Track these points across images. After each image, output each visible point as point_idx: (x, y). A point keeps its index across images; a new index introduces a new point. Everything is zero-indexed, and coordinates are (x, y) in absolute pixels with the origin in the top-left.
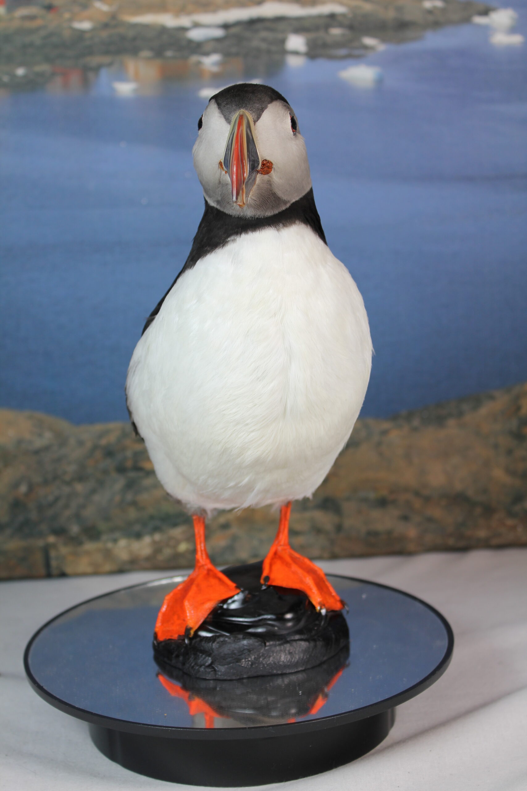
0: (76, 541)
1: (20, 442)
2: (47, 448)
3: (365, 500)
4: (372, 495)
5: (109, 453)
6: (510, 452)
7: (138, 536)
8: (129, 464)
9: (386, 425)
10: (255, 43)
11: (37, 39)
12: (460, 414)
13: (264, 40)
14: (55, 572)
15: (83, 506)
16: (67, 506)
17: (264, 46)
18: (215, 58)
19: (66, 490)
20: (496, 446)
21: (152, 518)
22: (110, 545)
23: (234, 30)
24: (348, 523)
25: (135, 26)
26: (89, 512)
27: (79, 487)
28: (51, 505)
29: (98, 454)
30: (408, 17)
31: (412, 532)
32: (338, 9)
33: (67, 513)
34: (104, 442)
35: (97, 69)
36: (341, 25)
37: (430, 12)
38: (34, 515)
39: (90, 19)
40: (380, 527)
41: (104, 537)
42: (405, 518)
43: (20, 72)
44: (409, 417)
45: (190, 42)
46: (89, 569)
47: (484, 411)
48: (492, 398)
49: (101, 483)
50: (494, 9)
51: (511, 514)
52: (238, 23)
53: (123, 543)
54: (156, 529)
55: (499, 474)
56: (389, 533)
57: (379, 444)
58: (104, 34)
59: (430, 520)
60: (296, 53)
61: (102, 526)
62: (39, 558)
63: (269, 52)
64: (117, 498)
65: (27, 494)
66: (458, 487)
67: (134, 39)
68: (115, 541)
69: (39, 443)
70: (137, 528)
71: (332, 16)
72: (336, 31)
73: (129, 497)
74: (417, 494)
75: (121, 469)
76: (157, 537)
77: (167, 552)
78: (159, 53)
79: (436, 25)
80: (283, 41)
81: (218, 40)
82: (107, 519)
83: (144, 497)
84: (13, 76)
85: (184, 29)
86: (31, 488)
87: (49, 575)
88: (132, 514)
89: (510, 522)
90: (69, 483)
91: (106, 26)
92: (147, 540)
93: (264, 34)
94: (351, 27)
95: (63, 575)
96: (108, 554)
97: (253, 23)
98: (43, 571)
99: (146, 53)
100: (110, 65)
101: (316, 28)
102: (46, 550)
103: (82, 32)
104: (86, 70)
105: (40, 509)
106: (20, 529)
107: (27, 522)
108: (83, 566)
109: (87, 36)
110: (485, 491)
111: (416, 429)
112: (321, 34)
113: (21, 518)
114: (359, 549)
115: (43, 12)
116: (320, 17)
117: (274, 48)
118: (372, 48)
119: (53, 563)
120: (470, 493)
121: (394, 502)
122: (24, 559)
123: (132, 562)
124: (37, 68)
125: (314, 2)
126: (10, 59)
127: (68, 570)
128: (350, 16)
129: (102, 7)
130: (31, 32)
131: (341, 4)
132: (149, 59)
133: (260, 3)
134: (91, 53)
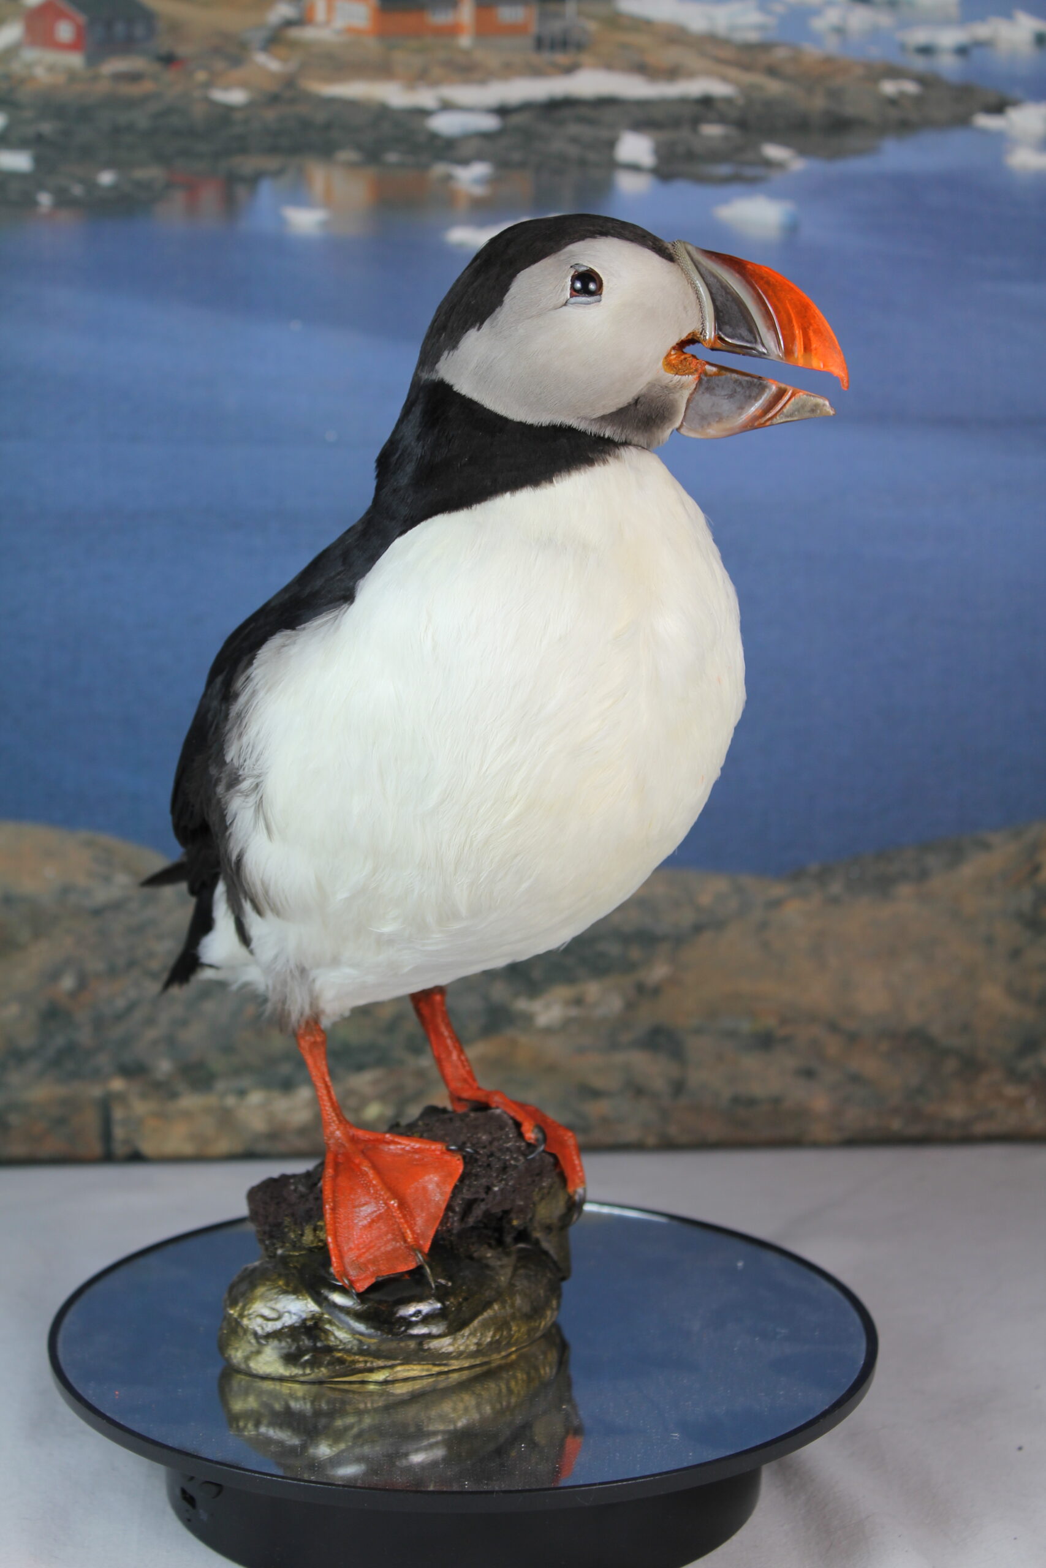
0: (164, 1090)
1: (66, 890)
2: (116, 906)
3: (732, 1034)
4: (746, 1026)
6: (1016, 954)
7: (287, 1086)
9: (778, 890)
10: (558, 145)
11: (141, 119)
12: (923, 875)
13: (574, 140)
14: (120, 1149)
15: (184, 1023)
16: (150, 1021)
17: (573, 151)
18: (479, 170)
20: (990, 941)
22: (231, 1101)
23: (516, 119)
24: (696, 1077)
25: (332, 100)
26: (194, 1035)
28: (119, 1017)
30: (850, 110)
31: (821, 1103)
32: (718, 88)
33: (152, 1034)
35: (254, 180)
36: (722, 120)
37: (892, 102)
38: (84, 1036)
39: (243, 85)
40: (757, 1089)
41: (220, 1085)
42: (809, 1074)
43: (106, 178)
44: (823, 877)
45: (434, 136)
46: (188, 1149)
47: (968, 870)
48: (986, 846)
50: (1015, 103)
51: (1014, 1076)
52: (526, 107)
53: (256, 1098)
55: (992, 994)
56: (776, 1101)
57: (763, 926)
58: (270, 115)
59: (855, 1079)
60: (634, 168)
61: (217, 1062)
62: (90, 1120)
63: (583, 163)
65: (73, 994)
66: (914, 1017)
67: (328, 126)
68: (242, 1093)
69: (102, 895)
70: (285, 1069)
71: (706, 101)
72: (712, 131)
74: (833, 1027)
78: (372, 155)
79: (904, 127)
80: (611, 144)
81: (485, 136)
82: (228, 1049)
84: (91, 185)
85: (424, 113)
86: (83, 983)
87: (108, 1158)
88: (275, 1042)
89: (1011, 1091)
91: (274, 99)
92: (303, 1094)
93: (574, 129)
94: (742, 124)
95: (136, 1157)
96: (226, 1119)
97: (555, 107)
98: (97, 1148)
99: (347, 155)
100: (278, 173)
101: (675, 123)
102: (105, 1106)
103: (229, 109)
104: (232, 180)
105: (99, 1023)
106: (56, 1062)
107: (70, 1050)
108: (176, 1140)
109: (238, 116)
110: (966, 1028)
111: (835, 901)
112: (685, 133)
113: (60, 1041)
114: (715, 1130)
115: (154, 67)
116: (683, 101)
117: (592, 156)
118: (779, 165)
119: (119, 1132)
120: (936, 1029)
121: (786, 1040)
122: (61, 1121)
123: (274, 1135)
124: (140, 174)
125: (672, 73)
126: (87, 153)
127: (147, 1147)
128: (741, 102)
129: (269, 64)
130: (131, 103)
131: (724, 79)
132: (352, 166)
133: (570, 70)
134: (243, 150)
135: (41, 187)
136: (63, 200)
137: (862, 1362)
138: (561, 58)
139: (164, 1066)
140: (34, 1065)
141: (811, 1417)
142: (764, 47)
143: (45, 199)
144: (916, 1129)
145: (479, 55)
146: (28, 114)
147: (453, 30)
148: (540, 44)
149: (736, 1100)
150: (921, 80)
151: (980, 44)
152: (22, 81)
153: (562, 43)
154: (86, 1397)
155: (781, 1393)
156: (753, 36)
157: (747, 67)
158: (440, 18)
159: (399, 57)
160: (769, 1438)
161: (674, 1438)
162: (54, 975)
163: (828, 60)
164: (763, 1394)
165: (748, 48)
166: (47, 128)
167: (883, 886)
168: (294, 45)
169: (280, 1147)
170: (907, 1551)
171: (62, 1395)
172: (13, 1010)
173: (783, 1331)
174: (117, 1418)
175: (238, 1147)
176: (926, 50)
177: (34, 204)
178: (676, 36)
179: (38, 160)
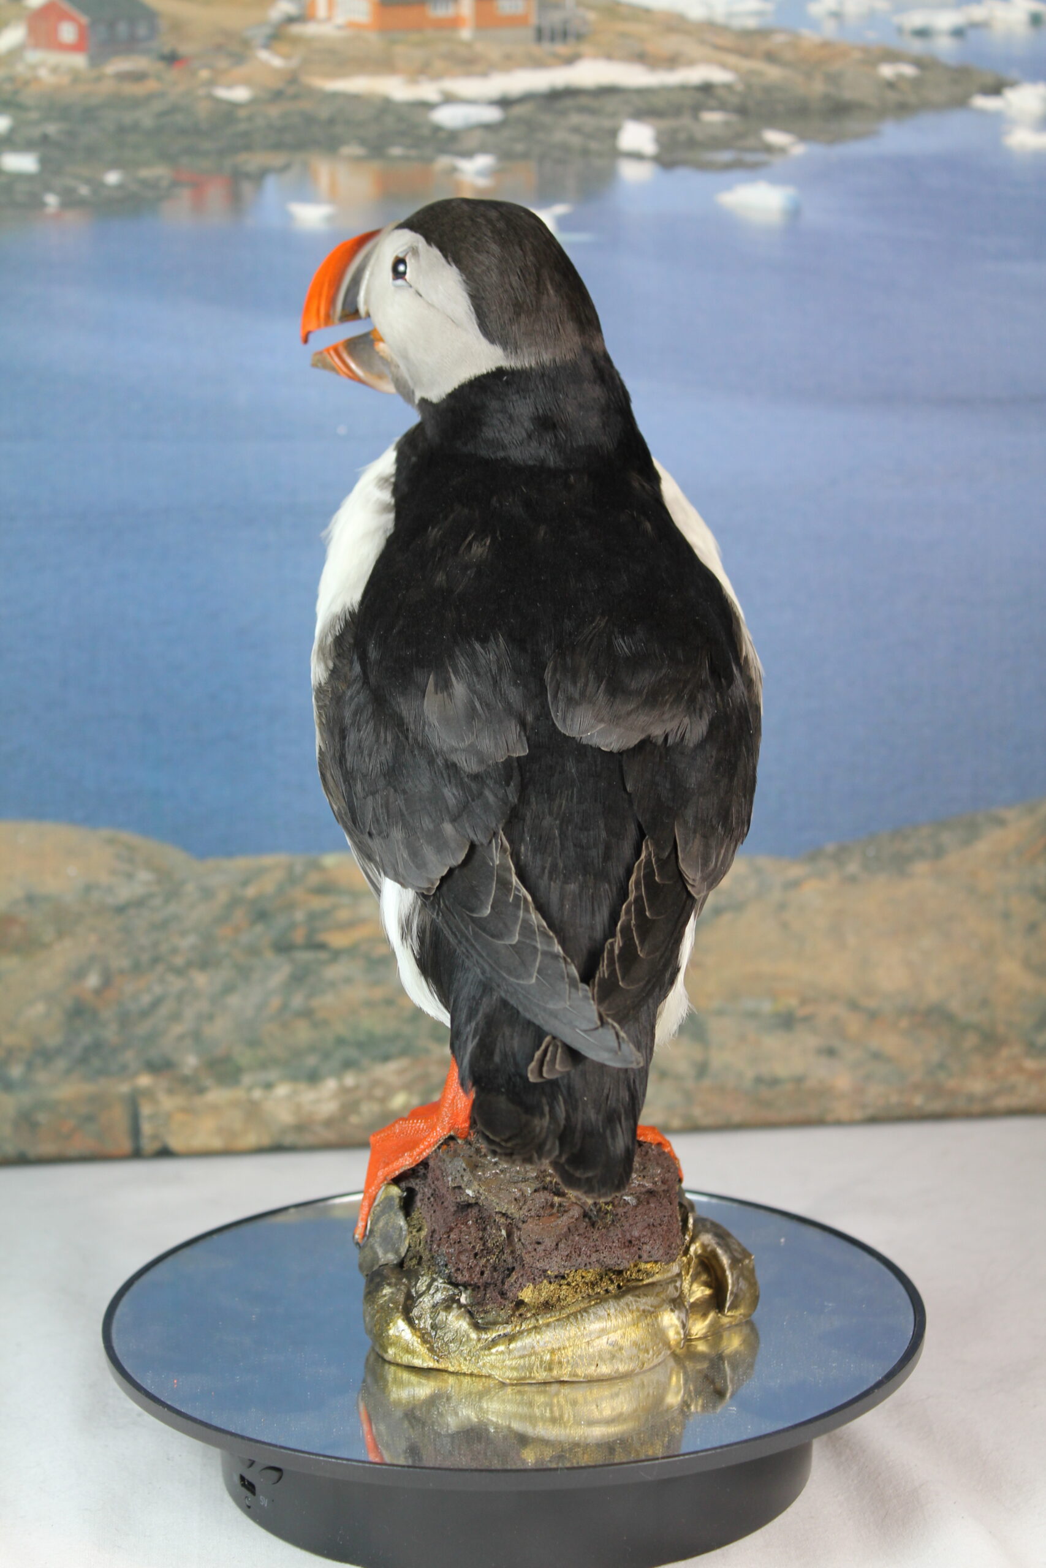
0: (192, 1085)
1: (88, 888)
2: (140, 903)
3: (753, 1015)
4: (767, 1007)
5: (261, 915)
6: (1032, 928)
7: (313, 1078)
8: (299, 936)
9: (796, 871)
10: (560, 136)
11: (146, 118)
12: (939, 852)
13: (576, 130)
14: (148, 1145)
15: (211, 1017)
16: (176, 1017)
17: (575, 140)
18: (483, 161)
19: (176, 984)
20: (1006, 916)
21: (340, 1041)
22: (257, 1094)
23: (518, 110)
24: (719, 1059)
25: (335, 95)
26: (219, 1029)
27: (201, 979)
28: (145, 1014)
29: (240, 915)
30: (848, 95)
31: (843, 1080)
32: (718, 75)
33: (177, 1029)
34: (251, 892)
35: (260, 176)
36: (722, 107)
37: (891, 85)
38: (110, 1034)
39: (247, 82)
40: (781, 1070)
41: (247, 1079)
42: (830, 1052)
43: (112, 178)
44: (839, 857)
45: (437, 129)
46: (217, 1143)
47: (981, 848)
48: (1001, 822)
49: (244, 972)
50: (1013, 84)
51: (1032, 1049)
52: (528, 97)
53: (282, 1090)
54: (348, 1065)
55: (1010, 968)
56: (799, 1080)
57: (782, 907)
58: (274, 111)
59: (877, 1056)
60: (637, 156)
61: (243, 1056)
62: (118, 1116)
63: (585, 152)
64: (275, 1002)
65: (98, 992)
66: (933, 993)
67: (331, 121)
68: (269, 1086)
69: (125, 892)
70: (311, 1061)
71: (707, 88)
72: (713, 117)
73: (298, 1001)
74: (854, 1006)
75: (283, 947)
76: (350, 1080)
77: (369, 1110)
78: (377, 149)
79: (903, 109)
80: (614, 133)
81: (488, 127)
82: (254, 1043)
83: (326, 1001)
84: (97, 185)
85: (427, 106)
86: (107, 981)
87: (137, 1154)
88: (303, 1033)
89: (1031, 1064)
90: (180, 972)
91: (277, 95)
92: (331, 1084)
93: (575, 119)
94: (742, 111)
95: (165, 1153)
96: (253, 1112)
97: (555, 97)
98: (126, 1145)
99: (352, 150)
100: (285, 168)
101: (676, 111)
102: (133, 1103)
103: (234, 106)
104: (237, 177)
105: (125, 1020)
106: (83, 1059)
107: (97, 1047)
108: (205, 1135)
109: (242, 113)
110: (985, 1003)
111: (852, 879)
112: (686, 121)
113: (86, 1038)
114: (739, 1111)
115: (160, 66)
116: (684, 88)
117: (594, 145)
118: (782, 150)
119: (147, 1128)
120: (955, 1006)
121: (807, 1019)
122: (90, 1118)
123: (300, 1127)
124: (145, 173)
125: (672, 62)
126: (92, 153)
127: (175, 1143)
128: (740, 87)
129: (272, 60)
130: (136, 103)
131: (724, 66)
132: (358, 160)
133: (570, 60)
134: (248, 148)
135: (48, 189)
136: (70, 200)
137: (911, 1333)
138: (561, 49)
139: (190, 1061)
140: (61, 1064)
141: (865, 1388)
142: (763, 33)
143: (52, 200)
144: (938, 1106)
145: (480, 48)
146: (34, 115)
147: (454, 23)
148: (540, 35)
149: (759, 1080)
150: (919, 62)
151: (975, 25)
152: (27, 83)
153: (562, 34)
154: (145, 1386)
155: (834, 1365)
156: (751, 23)
157: (746, 54)
158: (440, 12)
159: (399, 50)
160: (826, 1410)
161: (731, 1412)
162: (80, 974)
163: (825, 45)
164: (816, 1367)
165: (746, 34)
166: (52, 129)
167: (900, 864)
168: (296, 40)
169: (308, 1139)
170: (963, 1517)
171: (120, 1384)
172: (40, 1008)
173: (830, 1305)
174: (177, 1406)
175: (266, 1141)
176: (923, 33)
177: (43, 205)
178: (675, 24)
179: (43, 162)
